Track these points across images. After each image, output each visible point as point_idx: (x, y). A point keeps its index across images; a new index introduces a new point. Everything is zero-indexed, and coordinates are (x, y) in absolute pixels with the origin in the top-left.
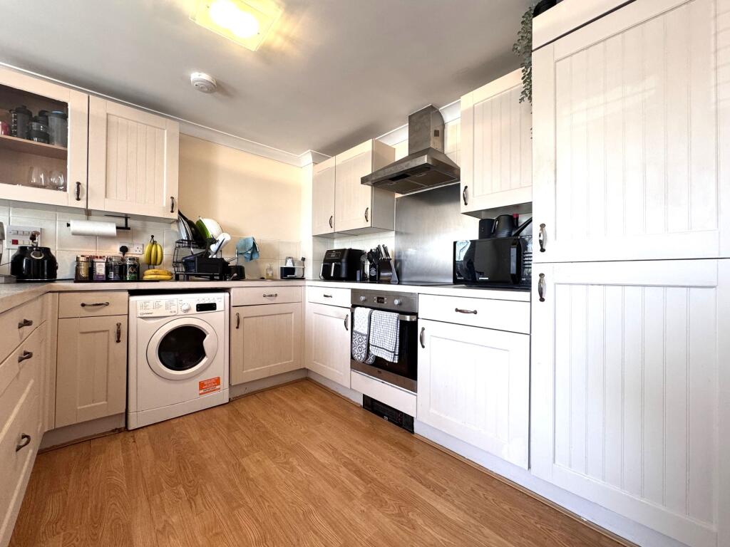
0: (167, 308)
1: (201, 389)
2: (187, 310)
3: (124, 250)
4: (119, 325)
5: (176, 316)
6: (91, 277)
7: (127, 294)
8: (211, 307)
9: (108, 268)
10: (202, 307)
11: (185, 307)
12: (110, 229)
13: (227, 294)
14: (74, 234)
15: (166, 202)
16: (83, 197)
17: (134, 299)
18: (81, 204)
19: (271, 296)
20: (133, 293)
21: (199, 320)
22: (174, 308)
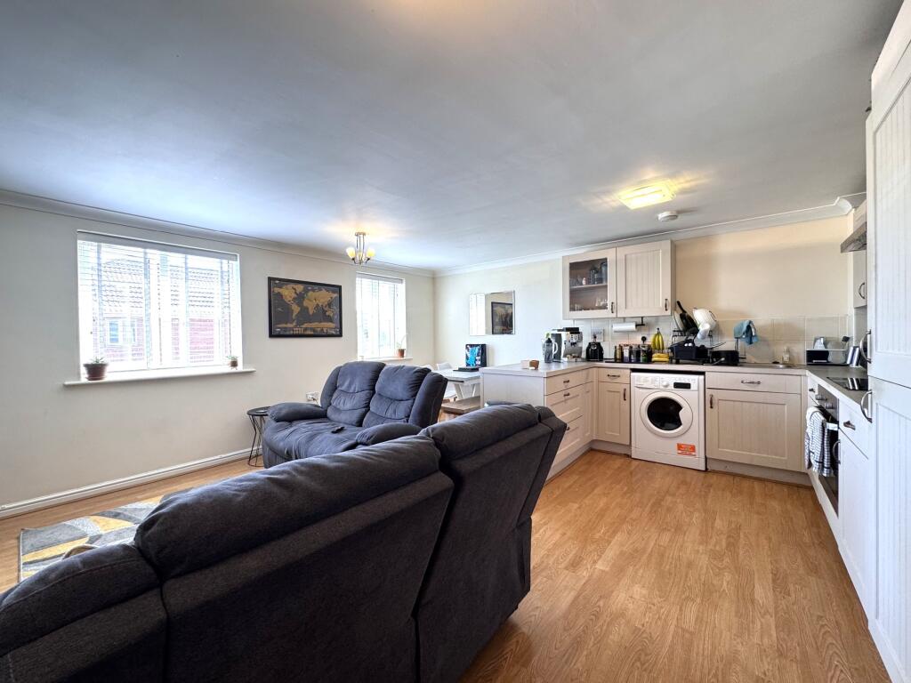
0: (652, 383)
1: (679, 449)
2: (666, 386)
3: (644, 339)
4: (625, 390)
5: (659, 390)
6: (622, 360)
7: (629, 371)
8: (687, 386)
9: (631, 353)
10: (677, 385)
11: (665, 384)
12: (633, 327)
13: (702, 377)
14: (615, 332)
15: (661, 304)
16: (614, 311)
17: (633, 374)
18: (614, 315)
19: (753, 383)
20: (634, 370)
21: (677, 395)
22: (657, 383)
